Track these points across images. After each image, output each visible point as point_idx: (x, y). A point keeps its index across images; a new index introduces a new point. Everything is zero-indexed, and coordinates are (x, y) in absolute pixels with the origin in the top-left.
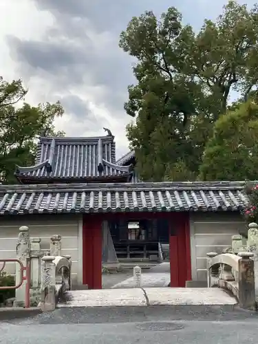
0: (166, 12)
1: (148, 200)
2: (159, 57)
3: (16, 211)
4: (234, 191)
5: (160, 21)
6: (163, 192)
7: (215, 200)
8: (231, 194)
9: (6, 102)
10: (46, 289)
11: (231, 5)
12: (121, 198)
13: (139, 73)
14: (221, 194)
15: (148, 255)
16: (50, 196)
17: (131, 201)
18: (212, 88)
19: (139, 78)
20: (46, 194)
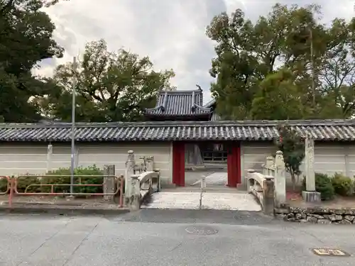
0: (235, 12)
1: (214, 133)
2: (231, 41)
3: (131, 139)
4: (271, 127)
5: (231, 18)
6: (224, 127)
7: (257, 133)
8: (268, 129)
9: (142, 69)
10: (133, 196)
11: (277, 5)
12: (197, 131)
13: (218, 51)
14: (262, 129)
15: (224, 159)
16: (153, 129)
17: (203, 133)
18: (264, 59)
19: (219, 53)
20: (151, 128)
